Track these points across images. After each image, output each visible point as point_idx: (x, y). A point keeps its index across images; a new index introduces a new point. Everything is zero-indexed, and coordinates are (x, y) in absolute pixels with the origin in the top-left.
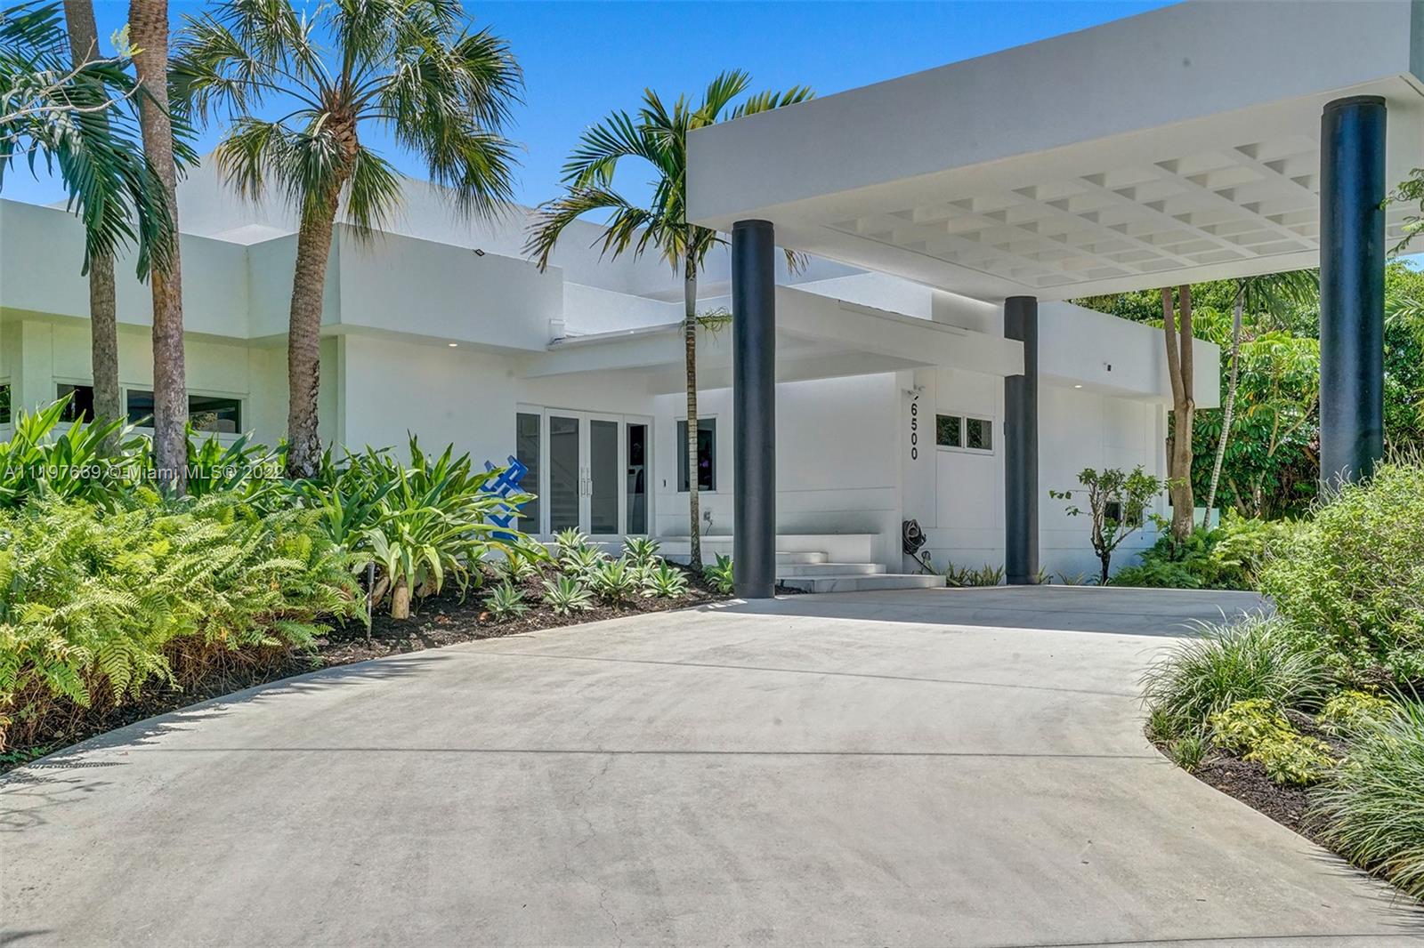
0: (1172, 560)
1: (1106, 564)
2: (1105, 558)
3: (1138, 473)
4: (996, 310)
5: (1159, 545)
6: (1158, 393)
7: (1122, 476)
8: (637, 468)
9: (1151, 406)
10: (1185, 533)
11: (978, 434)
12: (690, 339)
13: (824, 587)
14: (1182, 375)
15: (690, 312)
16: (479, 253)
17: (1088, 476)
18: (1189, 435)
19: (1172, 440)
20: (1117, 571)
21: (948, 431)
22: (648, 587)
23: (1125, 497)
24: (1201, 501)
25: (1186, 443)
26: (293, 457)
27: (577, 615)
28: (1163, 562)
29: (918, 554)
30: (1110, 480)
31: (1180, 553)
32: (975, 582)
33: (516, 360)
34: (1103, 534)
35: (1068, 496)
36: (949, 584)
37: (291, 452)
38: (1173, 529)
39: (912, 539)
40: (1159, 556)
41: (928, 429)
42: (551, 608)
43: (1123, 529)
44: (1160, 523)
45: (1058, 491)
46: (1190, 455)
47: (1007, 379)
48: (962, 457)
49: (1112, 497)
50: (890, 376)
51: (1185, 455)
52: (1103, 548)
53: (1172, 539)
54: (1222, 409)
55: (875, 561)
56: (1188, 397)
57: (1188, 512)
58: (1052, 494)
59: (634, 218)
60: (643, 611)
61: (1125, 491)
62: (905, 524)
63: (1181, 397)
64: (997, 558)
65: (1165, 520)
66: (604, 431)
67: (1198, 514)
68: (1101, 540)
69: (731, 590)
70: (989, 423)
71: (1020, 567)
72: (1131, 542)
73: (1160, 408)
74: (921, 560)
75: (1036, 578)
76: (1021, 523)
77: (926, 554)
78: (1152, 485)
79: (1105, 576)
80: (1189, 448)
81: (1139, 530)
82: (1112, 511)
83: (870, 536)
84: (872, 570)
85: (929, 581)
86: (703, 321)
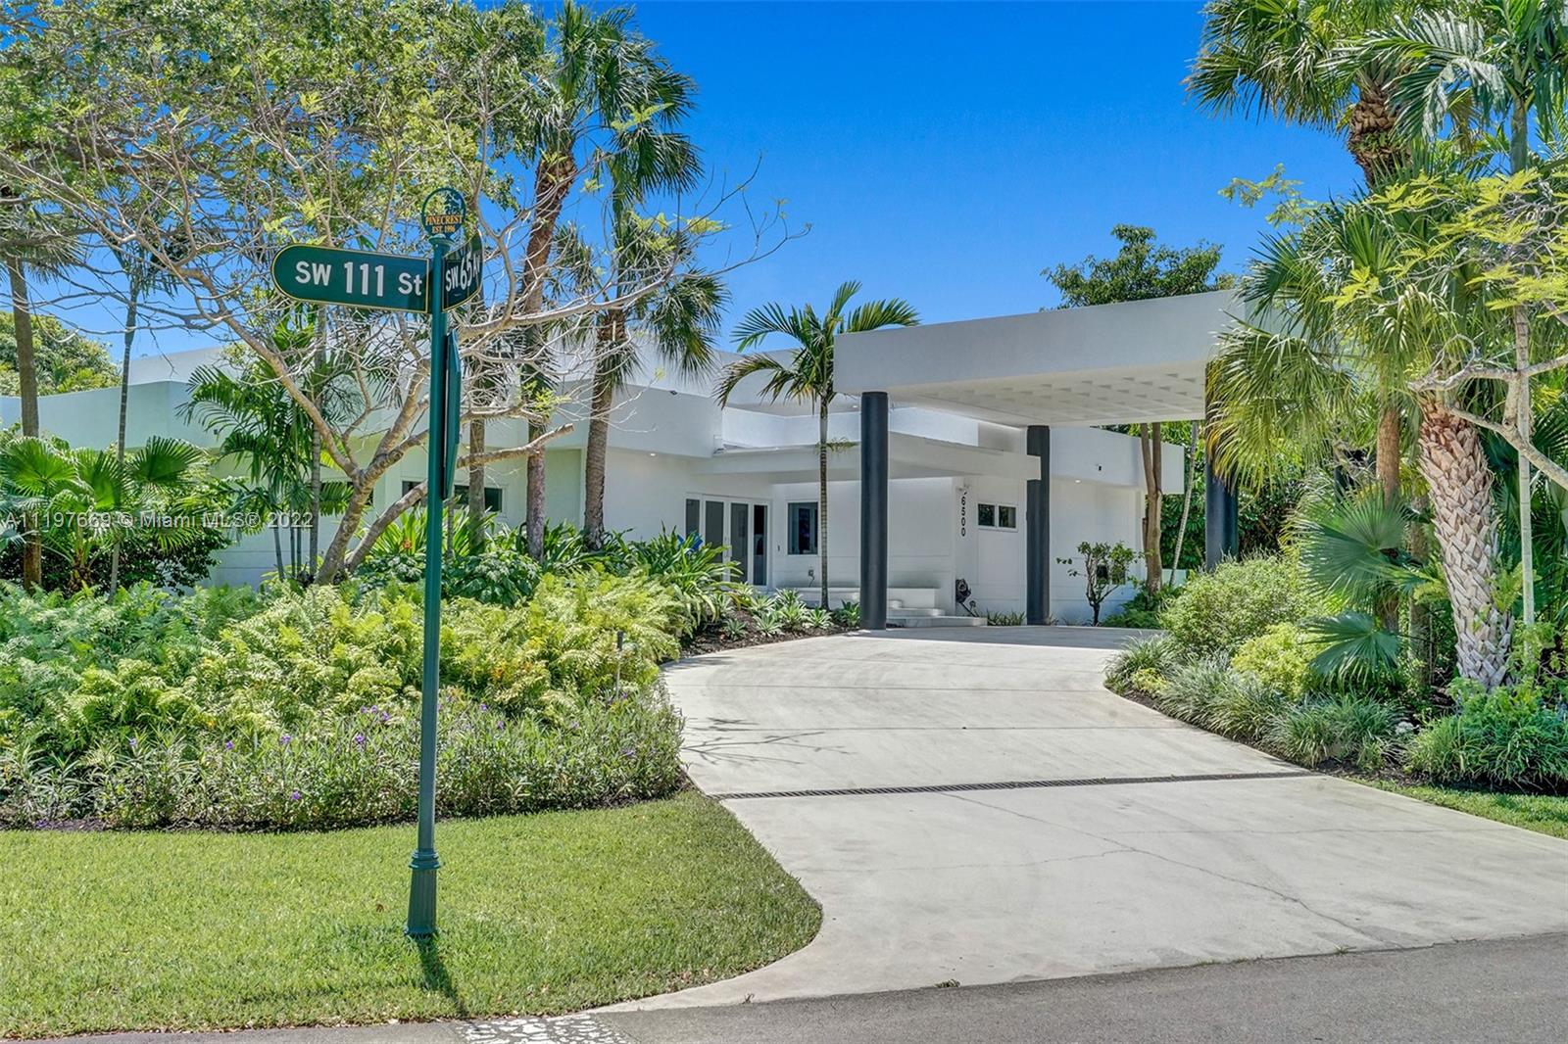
0: (1146, 609)
1: (1097, 612)
2: (1096, 608)
3: (1120, 546)
4: (1021, 434)
5: (1137, 599)
6: (1136, 484)
7: (1108, 548)
8: (759, 536)
9: (1132, 493)
10: (1156, 589)
11: (1007, 518)
12: (823, 457)
13: (912, 624)
14: (1154, 473)
15: (823, 440)
16: (674, 393)
17: (1084, 548)
18: (1159, 518)
19: (1146, 520)
20: (1105, 618)
21: (986, 516)
22: (806, 621)
23: (1110, 562)
24: (1168, 565)
25: (1157, 524)
26: (589, 536)
27: (776, 638)
28: (1140, 611)
29: (967, 603)
30: (1099, 551)
31: (1151, 604)
32: (1004, 623)
33: (689, 463)
34: (1095, 590)
35: (1070, 562)
36: (989, 624)
37: (588, 533)
38: (1147, 586)
39: (962, 592)
40: (1136, 607)
41: (973, 515)
42: (759, 632)
43: (1111, 586)
44: (1135, 582)
45: (1063, 558)
46: (1160, 532)
47: (1029, 482)
48: (996, 534)
49: (1101, 563)
50: (949, 479)
51: (1155, 531)
52: (1095, 600)
53: (1146, 594)
54: (1184, 496)
55: (937, 607)
56: (1158, 489)
57: (1158, 574)
58: (1059, 560)
59: (786, 377)
60: (810, 636)
61: (1110, 560)
62: (958, 582)
63: (1153, 489)
64: (1021, 607)
65: (1139, 580)
66: (739, 510)
67: (1166, 574)
68: (1093, 594)
69: (857, 624)
70: (1014, 509)
71: (1037, 611)
72: (1116, 595)
73: (1138, 494)
74: (969, 607)
75: (1048, 620)
76: (1037, 581)
77: (973, 604)
78: (1129, 555)
79: (1096, 621)
80: (1158, 526)
81: (1121, 586)
82: (1102, 573)
83: (933, 590)
84: (936, 613)
85: (976, 621)
86: (830, 445)
